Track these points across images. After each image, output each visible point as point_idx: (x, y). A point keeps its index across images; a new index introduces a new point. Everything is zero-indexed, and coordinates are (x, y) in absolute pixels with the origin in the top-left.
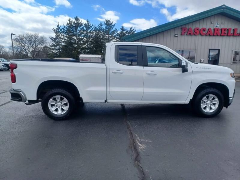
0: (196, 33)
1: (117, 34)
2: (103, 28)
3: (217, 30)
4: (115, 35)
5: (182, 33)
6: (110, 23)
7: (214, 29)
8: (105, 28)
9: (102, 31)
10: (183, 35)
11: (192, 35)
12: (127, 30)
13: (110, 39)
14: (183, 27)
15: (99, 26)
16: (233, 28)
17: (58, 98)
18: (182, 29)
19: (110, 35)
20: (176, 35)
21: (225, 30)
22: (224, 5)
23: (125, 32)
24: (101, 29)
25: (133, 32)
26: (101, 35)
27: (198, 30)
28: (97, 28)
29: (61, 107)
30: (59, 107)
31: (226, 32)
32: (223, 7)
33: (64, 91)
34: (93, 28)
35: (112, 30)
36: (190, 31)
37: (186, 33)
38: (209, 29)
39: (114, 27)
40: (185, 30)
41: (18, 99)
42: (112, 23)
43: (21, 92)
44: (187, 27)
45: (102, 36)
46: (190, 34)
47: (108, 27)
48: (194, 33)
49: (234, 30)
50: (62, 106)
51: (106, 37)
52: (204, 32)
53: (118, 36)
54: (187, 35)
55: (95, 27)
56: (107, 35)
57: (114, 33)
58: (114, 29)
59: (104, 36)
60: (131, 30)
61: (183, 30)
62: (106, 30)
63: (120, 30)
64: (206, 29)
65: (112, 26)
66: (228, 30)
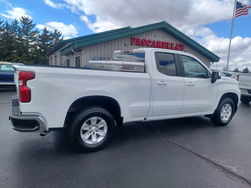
0: (144, 44)
1: (38, 35)
2: (19, 26)
3: (160, 43)
4: (36, 37)
5: (131, 42)
6: (29, 22)
7: (157, 42)
8: (22, 27)
9: (17, 30)
10: (132, 45)
11: (140, 46)
12: (51, 32)
13: (30, 40)
14: (133, 36)
15: (14, 23)
16: (171, 43)
17: (94, 121)
18: (131, 38)
19: (29, 35)
20: (127, 45)
21: (165, 43)
22: (165, 21)
23: (48, 34)
24: (16, 28)
25: (58, 35)
26: (16, 34)
27: (145, 41)
28: (11, 25)
29: (96, 133)
30: (94, 133)
31: (166, 46)
32: (164, 23)
33: (103, 110)
34: (3, 25)
35: (32, 31)
36: (139, 42)
37: (135, 44)
38: (153, 41)
39: (33, 27)
40: (134, 40)
41: (34, 129)
42: (31, 22)
43: (40, 117)
44: (136, 37)
45: (18, 36)
46: (139, 45)
47: (26, 26)
48: (142, 44)
49: (171, 44)
50: (97, 131)
51: (24, 38)
52: (150, 44)
53: (40, 38)
54: (136, 45)
55: (7, 24)
56: (25, 36)
57: (34, 34)
58: (34, 30)
59: (20, 36)
60: (55, 33)
61: (133, 40)
62: (23, 29)
63: (43, 31)
64: (151, 40)
65: (31, 25)
66: (167, 43)
